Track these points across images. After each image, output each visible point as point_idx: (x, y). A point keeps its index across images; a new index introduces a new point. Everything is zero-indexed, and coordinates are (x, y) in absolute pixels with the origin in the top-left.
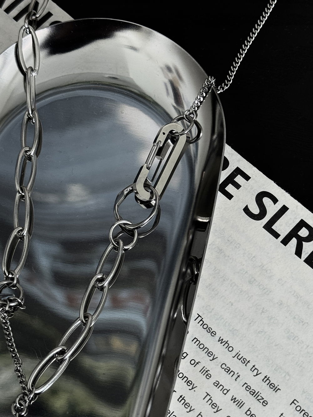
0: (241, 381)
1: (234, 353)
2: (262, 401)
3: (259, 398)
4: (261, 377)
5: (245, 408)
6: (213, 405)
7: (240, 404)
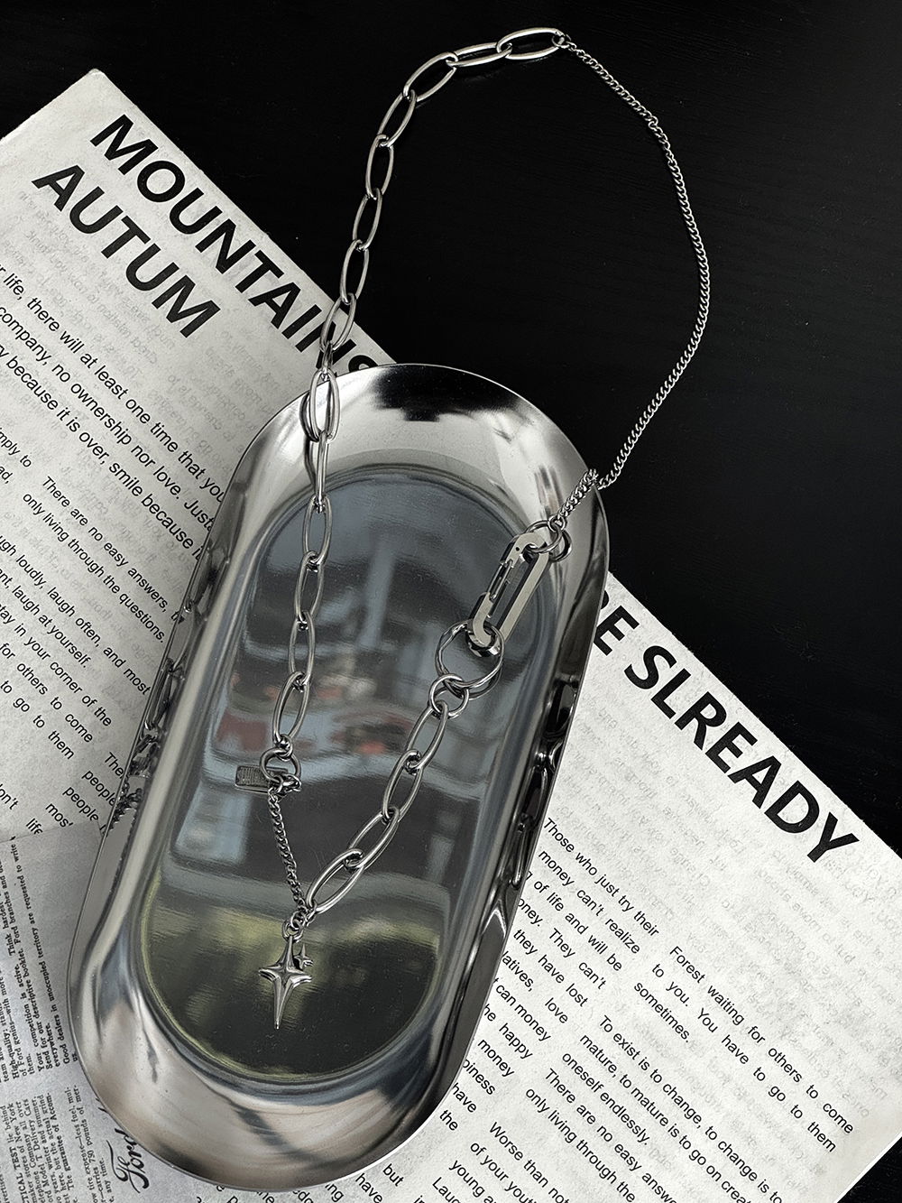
0: (605, 916)
1: (597, 877)
2: (631, 946)
3: (628, 941)
4: (633, 912)
5: (607, 954)
6: (564, 947)
7: (601, 948)
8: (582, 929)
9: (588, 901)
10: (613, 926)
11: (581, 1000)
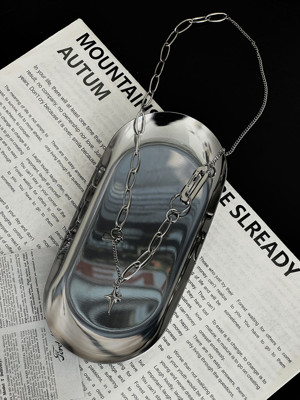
0: (216, 288)
1: (215, 276)
2: (224, 298)
4: (226, 288)
5: (216, 300)
6: (202, 297)
7: (214, 298)
8: (209, 291)
9: (211, 283)
10: (219, 291)
11: (206, 314)
